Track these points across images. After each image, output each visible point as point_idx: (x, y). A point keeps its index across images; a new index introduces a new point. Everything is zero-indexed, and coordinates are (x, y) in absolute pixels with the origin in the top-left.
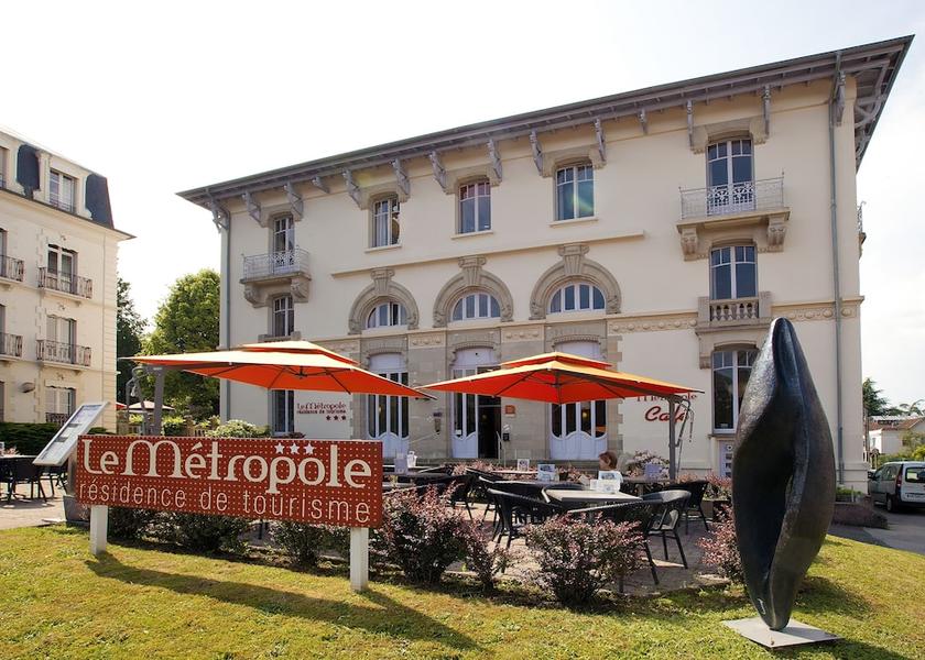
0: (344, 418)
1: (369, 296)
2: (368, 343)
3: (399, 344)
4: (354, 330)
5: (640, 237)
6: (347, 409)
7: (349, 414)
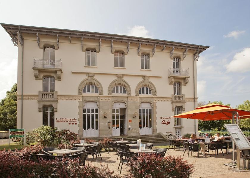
0: (76, 124)
1: (86, 82)
2: (85, 98)
3: (96, 99)
4: (80, 93)
5: (160, 77)
6: (77, 120)
7: (78, 122)
